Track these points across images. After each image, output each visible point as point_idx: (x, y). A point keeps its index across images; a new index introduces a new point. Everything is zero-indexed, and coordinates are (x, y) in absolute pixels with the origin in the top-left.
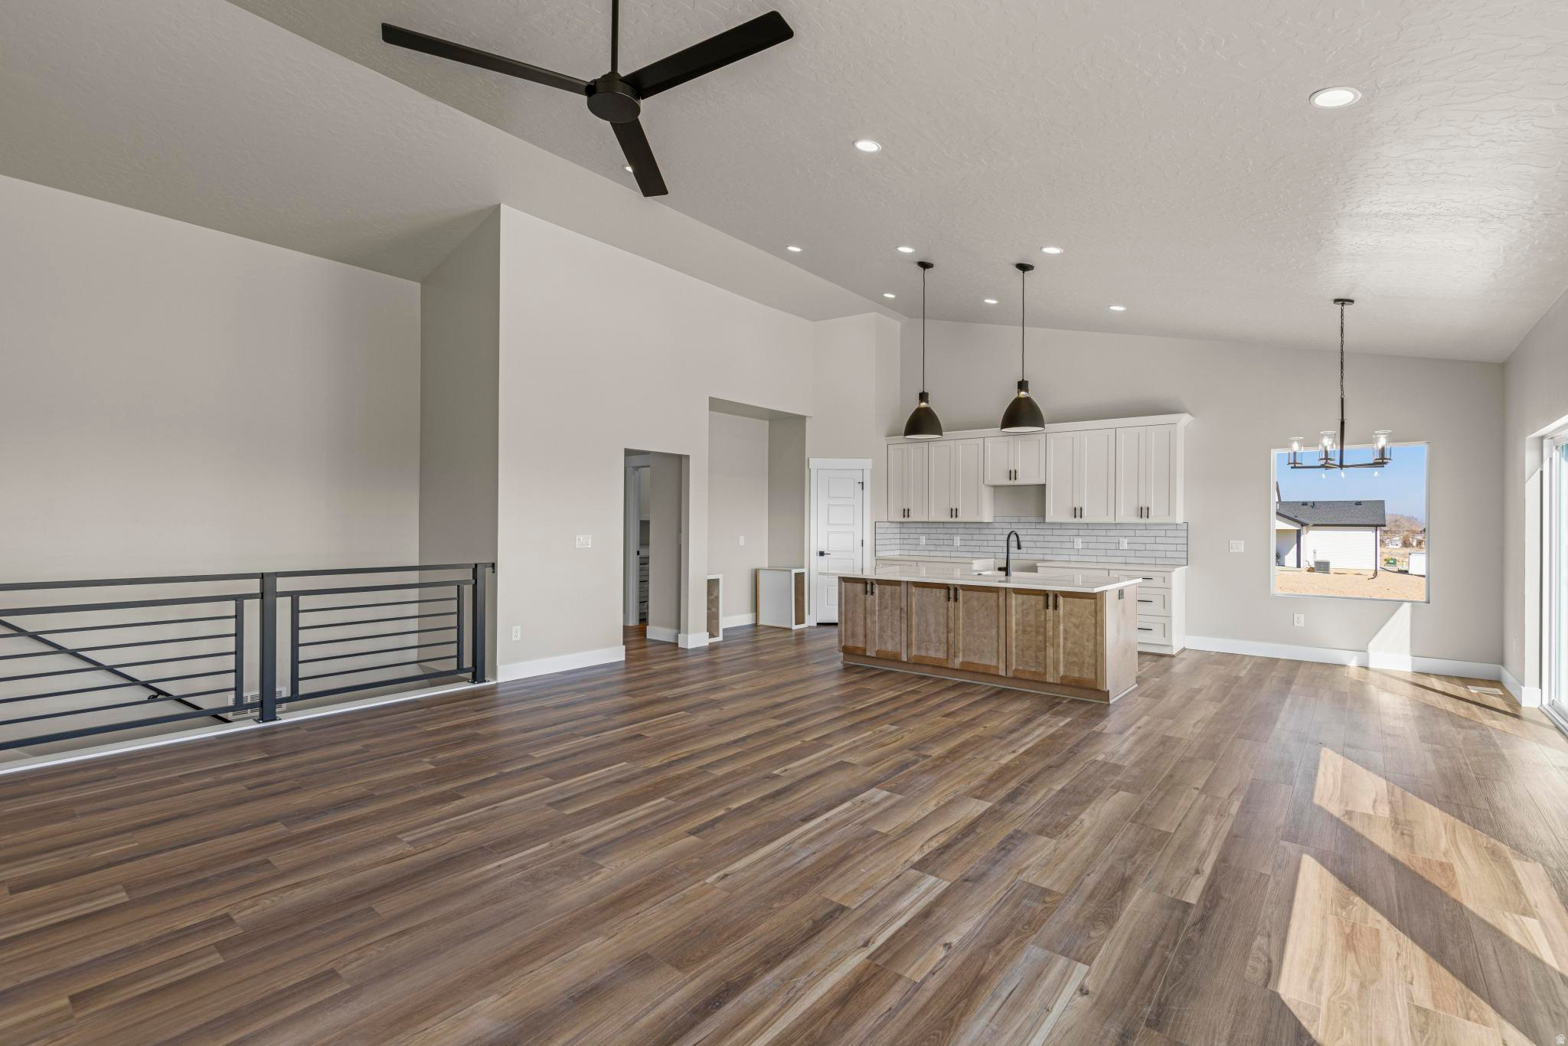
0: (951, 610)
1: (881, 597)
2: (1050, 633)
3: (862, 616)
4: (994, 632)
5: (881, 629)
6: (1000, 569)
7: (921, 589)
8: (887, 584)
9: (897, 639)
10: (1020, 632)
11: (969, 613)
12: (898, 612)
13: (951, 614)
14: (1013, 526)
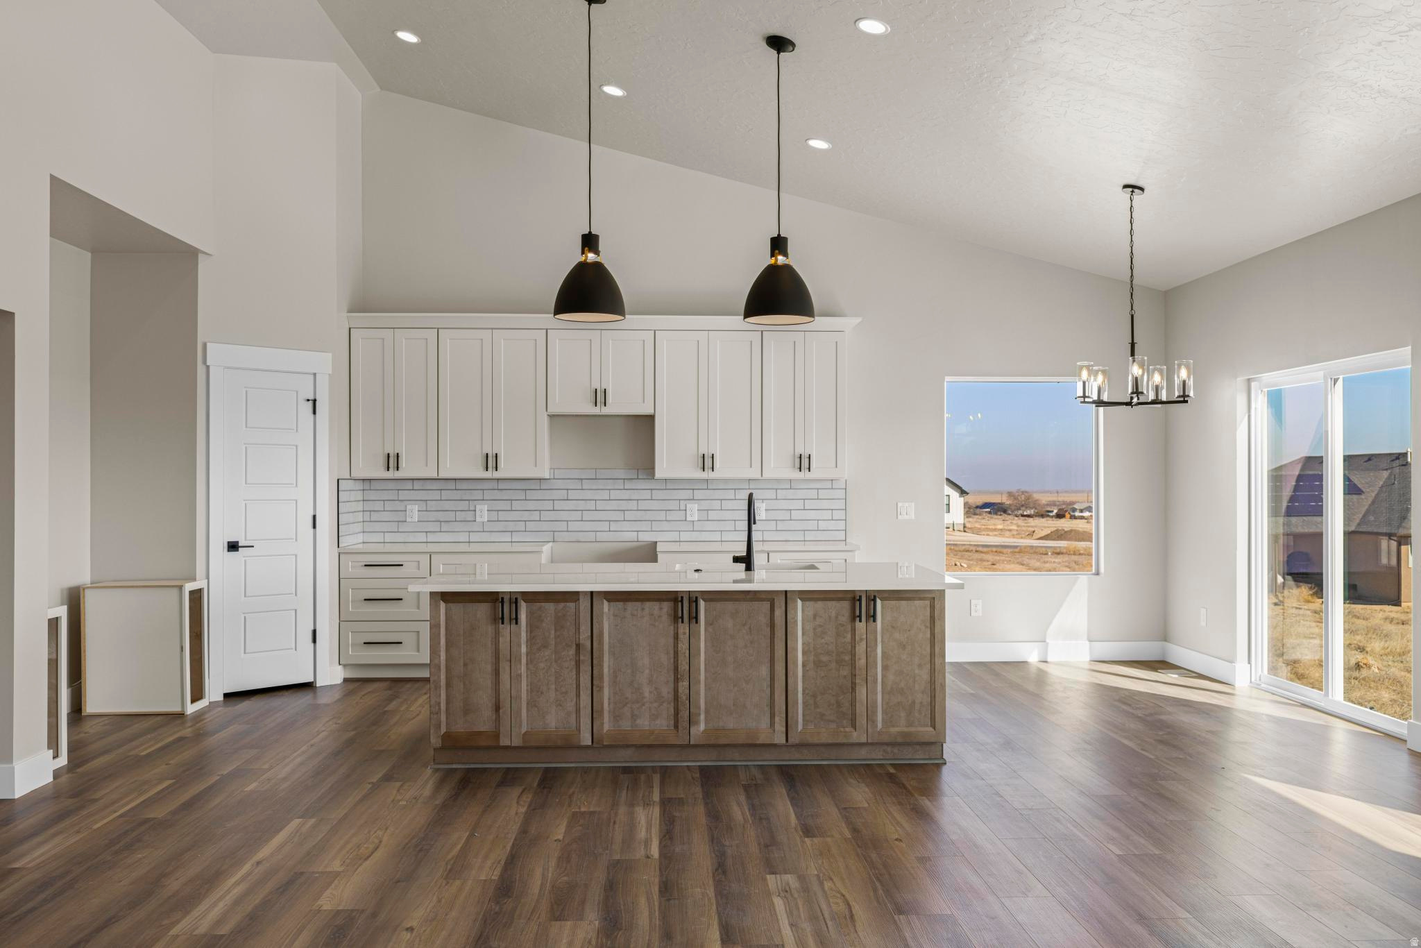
0: (684, 638)
1: (531, 628)
2: (862, 662)
3: (489, 668)
4: (764, 671)
5: (534, 690)
6: (737, 560)
7: (620, 605)
8: (547, 601)
9: (570, 706)
10: (811, 665)
11: (715, 642)
12: (572, 652)
13: (683, 646)
14: (586, 484)
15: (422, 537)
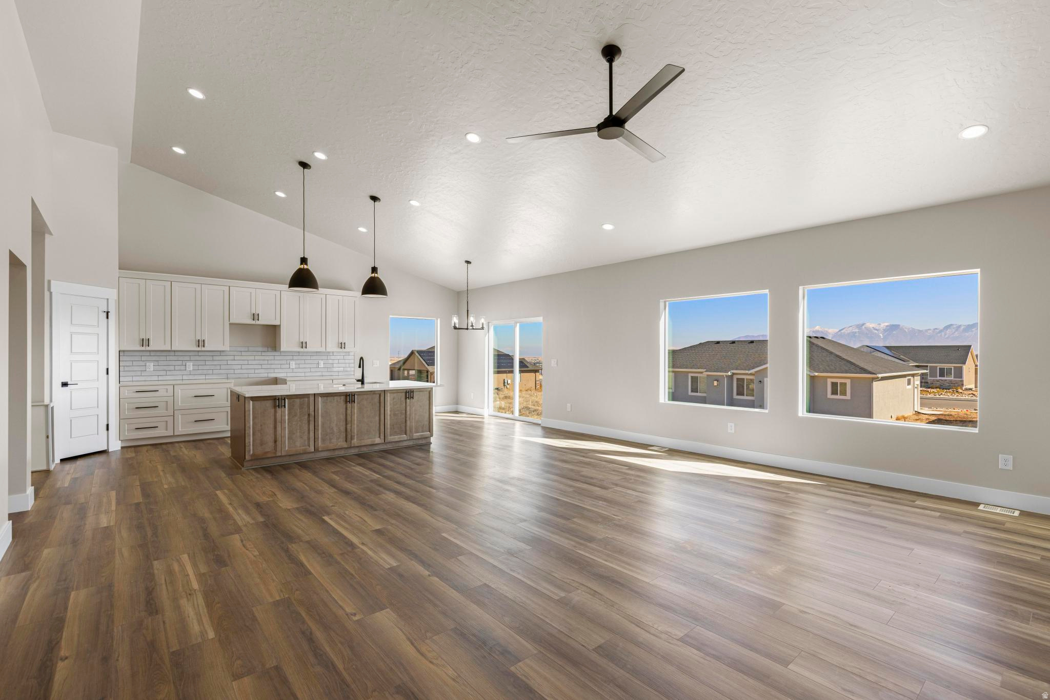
0: (349, 409)
1: (289, 409)
2: (408, 413)
3: (272, 426)
4: (377, 418)
5: (291, 432)
6: (358, 381)
7: (325, 398)
8: (297, 398)
9: (306, 437)
10: (392, 416)
11: (360, 409)
12: (306, 417)
13: (349, 412)
14: (243, 353)
15: (156, 378)
